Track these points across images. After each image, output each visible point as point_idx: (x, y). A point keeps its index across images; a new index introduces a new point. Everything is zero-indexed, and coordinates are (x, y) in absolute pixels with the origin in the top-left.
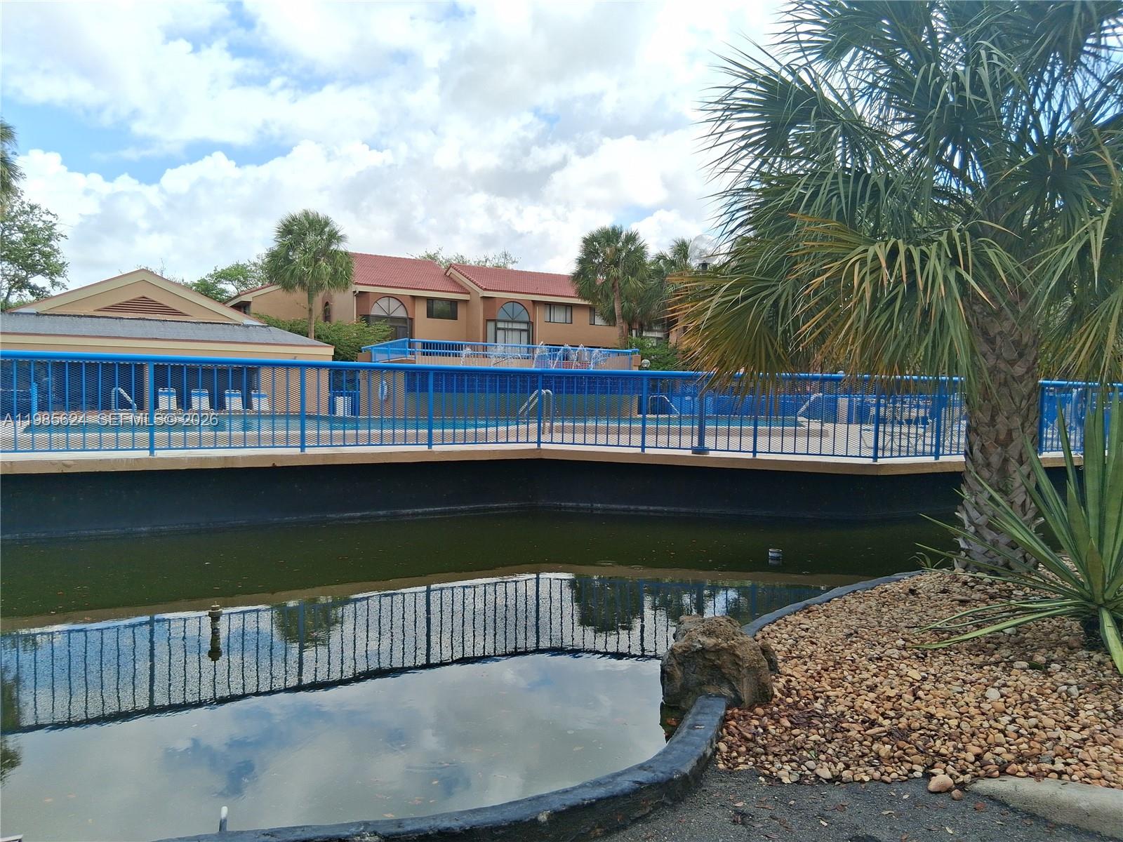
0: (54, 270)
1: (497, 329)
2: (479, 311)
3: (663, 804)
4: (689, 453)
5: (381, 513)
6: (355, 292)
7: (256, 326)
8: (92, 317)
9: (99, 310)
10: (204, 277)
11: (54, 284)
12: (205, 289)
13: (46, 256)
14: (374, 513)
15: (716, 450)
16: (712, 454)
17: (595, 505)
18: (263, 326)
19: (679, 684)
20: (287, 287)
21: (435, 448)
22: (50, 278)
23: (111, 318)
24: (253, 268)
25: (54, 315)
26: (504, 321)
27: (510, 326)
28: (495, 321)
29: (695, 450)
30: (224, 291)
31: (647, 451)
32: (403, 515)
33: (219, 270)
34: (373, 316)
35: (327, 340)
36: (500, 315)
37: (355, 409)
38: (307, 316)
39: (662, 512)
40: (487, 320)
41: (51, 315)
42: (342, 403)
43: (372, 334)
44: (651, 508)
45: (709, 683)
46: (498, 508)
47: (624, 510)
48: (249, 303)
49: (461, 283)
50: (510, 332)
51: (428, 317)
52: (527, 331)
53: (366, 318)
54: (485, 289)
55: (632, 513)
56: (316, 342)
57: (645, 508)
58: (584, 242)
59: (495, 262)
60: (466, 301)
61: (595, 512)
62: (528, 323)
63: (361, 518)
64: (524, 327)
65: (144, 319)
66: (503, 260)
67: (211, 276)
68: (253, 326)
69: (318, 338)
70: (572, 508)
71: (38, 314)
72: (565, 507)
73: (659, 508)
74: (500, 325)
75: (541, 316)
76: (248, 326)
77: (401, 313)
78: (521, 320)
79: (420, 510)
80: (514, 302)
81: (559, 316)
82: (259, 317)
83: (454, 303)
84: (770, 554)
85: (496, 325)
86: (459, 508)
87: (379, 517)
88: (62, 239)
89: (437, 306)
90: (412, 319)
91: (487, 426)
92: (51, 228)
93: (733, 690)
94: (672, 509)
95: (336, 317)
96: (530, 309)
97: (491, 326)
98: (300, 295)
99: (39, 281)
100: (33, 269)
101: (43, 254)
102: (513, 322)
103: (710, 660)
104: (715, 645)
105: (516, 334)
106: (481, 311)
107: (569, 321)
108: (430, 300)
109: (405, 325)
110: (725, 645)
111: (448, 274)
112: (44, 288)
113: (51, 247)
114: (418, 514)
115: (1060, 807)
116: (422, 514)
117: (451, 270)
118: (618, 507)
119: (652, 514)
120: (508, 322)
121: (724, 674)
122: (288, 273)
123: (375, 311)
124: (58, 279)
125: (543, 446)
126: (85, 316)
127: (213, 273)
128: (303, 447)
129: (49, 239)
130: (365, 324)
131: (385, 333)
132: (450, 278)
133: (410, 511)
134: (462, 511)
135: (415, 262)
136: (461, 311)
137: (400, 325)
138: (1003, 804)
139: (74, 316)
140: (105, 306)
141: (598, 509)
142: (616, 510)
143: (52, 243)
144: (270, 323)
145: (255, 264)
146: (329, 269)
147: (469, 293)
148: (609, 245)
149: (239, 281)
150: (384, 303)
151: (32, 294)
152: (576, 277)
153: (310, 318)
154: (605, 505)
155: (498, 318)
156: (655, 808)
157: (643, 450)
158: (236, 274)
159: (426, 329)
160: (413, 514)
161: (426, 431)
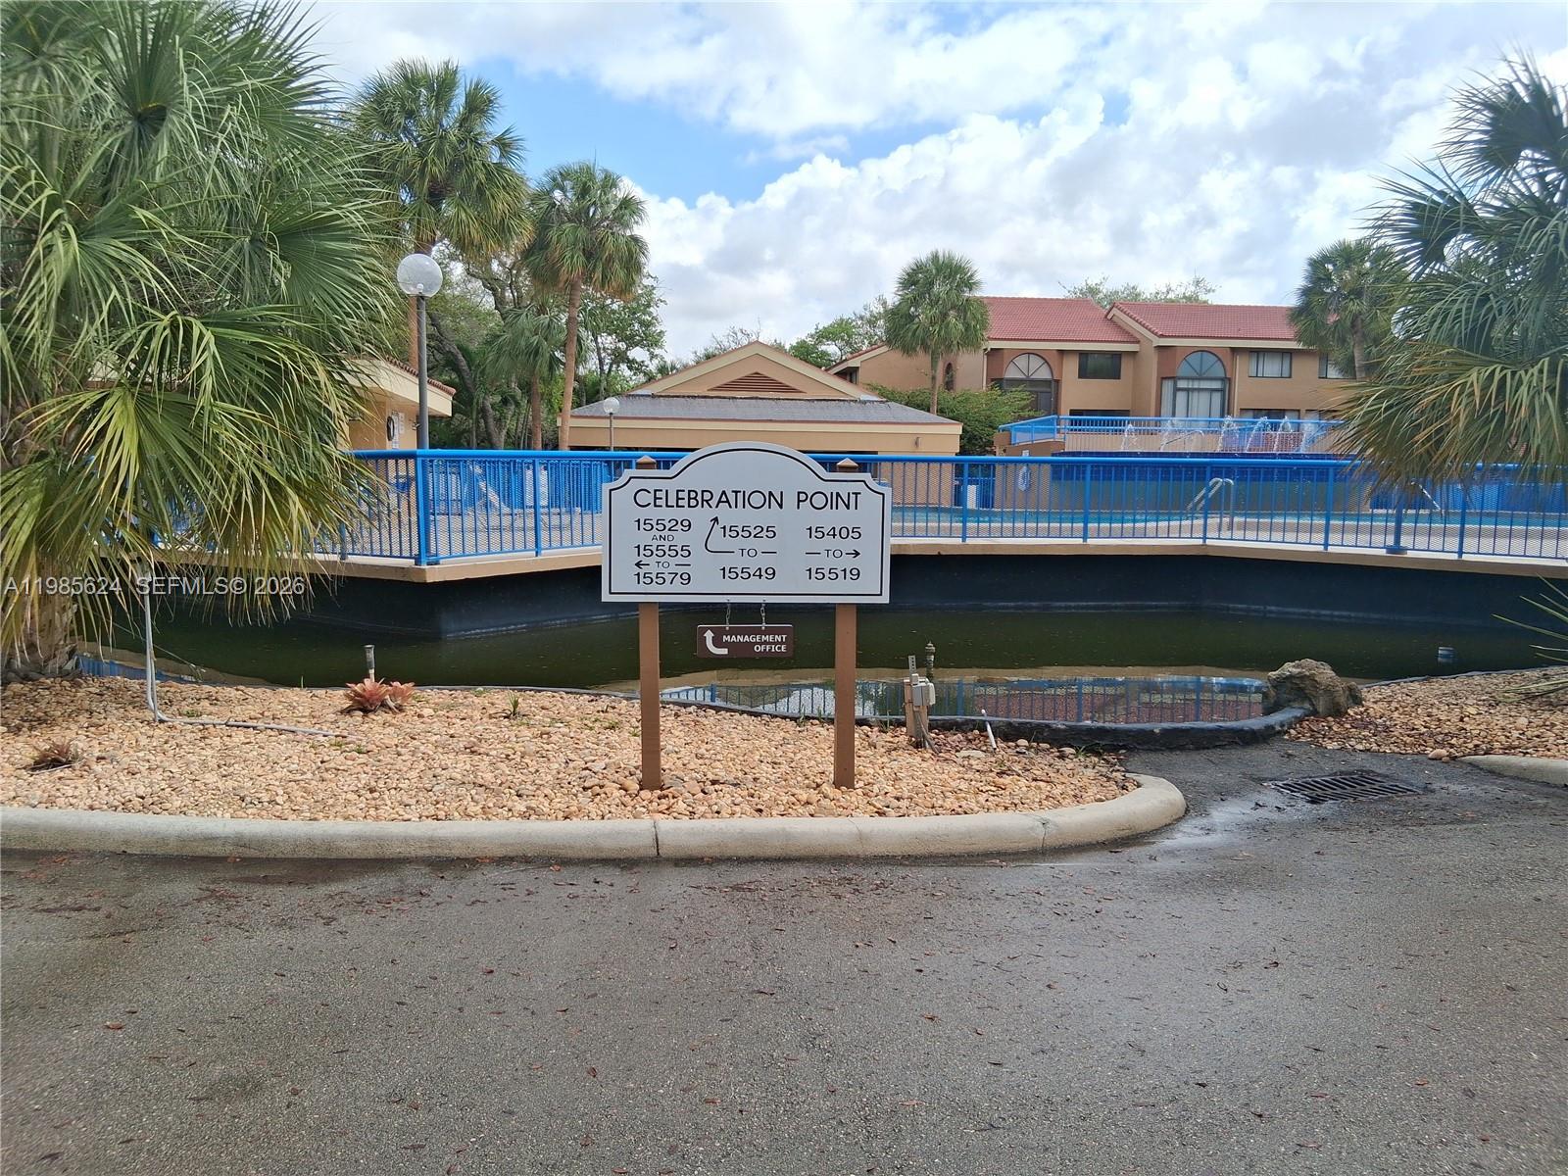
0: (652, 341)
1: (1176, 390)
2: (1151, 367)
3: (1236, 743)
4: (1383, 552)
5: (1034, 604)
6: (985, 350)
7: (873, 401)
8: (705, 397)
9: (712, 390)
10: (803, 338)
11: (653, 356)
12: (804, 352)
13: (646, 325)
14: (1027, 604)
15: (1414, 549)
16: (1410, 554)
17: (1268, 608)
18: (881, 402)
19: (1272, 701)
20: (908, 350)
21: (1090, 541)
22: (648, 350)
23: (725, 398)
24: (859, 323)
25: (669, 396)
26: (1188, 379)
27: (1196, 385)
28: (1174, 379)
29: (1390, 550)
30: (824, 353)
31: (1331, 549)
32: (1056, 608)
33: (821, 327)
34: (1008, 380)
35: (951, 415)
36: (1183, 370)
37: (986, 500)
38: (928, 385)
39: (1350, 617)
40: (1163, 378)
41: (665, 396)
42: (972, 492)
43: (1005, 404)
44: (1336, 613)
45: (1294, 701)
46: (1156, 607)
47: (1303, 614)
48: (856, 369)
49: (1130, 330)
50: (1196, 394)
51: (1079, 377)
52: (1222, 391)
53: (997, 382)
54: (1162, 336)
55: (1313, 618)
56: (941, 419)
57: (1328, 612)
58: (1310, 264)
59: (1180, 291)
60: (1134, 353)
61: (1268, 615)
62: (1222, 380)
63: (1015, 608)
64: (1217, 385)
65: (756, 398)
66: (1193, 288)
67: (812, 336)
68: (870, 401)
69: (941, 412)
70: (1241, 610)
71: (653, 396)
72: (1234, 609)
73: (1345, 613)
74: (1182, 384)
75: (1243, 368)
76: (865, 402)
77: (1044, 374)
78: (1213, 376)
79: (1073, 604)
80: (1202, 350)
81: (1271, 367)
82: (872, 388)
83: (1117, 356)
84: (1440, 652)
85: (1175, 384)
86: (1114, 604)
87: (1032, 607)
88: (661, 304)
89: (1091, 362)
90: (1058, 382)
91: (1146, 521)
92: (650, 293)
93: (1313, 705)
94: (1361, 615)
95: (961, 384)
96: (1227, 361)
97: (1168, 386)
98: (922, 359)
99: (638, 354)
100: (631, 342)
101: (642, 323)
102: (1200, 379)
103: (1296, 684)
104: (1300, 673)
105: (1205, 396)
106: (1155, 366)
107: (1286, 374)
108: (1083, 354)
109: (1049, 390)
110: (1307, 673)
111: (1109, 317)
112: (643, 362)
113: (650, 314)
114: (1070, 607)
115: (1509, 766)
116: (1074, 608)
117: (1115, 311)
118: (1296, 610)
119: (1336, 619)
120: (1193, 379)
121: (1306, 694)
122: (910, 334)
123: (1011, 373)
124: (657, 351)
125: (1208, 542)
126: (699, 397)
127: (813, 332)
128: (964, 538)
129: (649, 306)
130: (999, 392)
131: (1024, 403)
132: (1111, 322)
133: (1063, 604)
134: (1116, 607)
135: (1064, 303)
136: (1126, 367)
137: (1044, 389)
138: (1477, 767)
139: (688, 397)
140: (718, 385)
141: (1271, 612)
142: (1294, 613)
143: (651, 309)
144: (888, 396)
145: (861, 318)
146: (960, 326)
147: (1138, 342)
148: (1348, 268)
149: (843, 340)
150: (1021, 362)
151: (630, 368)
152: (1295, 315)
153: (933, 387)
154: (1280, 608)
155: (1179, 374)
156: (1230, 743)
157: (1326, 549)
158: (839, 331)
159: (1077, 392)
160: (1066, 608)
161: (1082, 525)
